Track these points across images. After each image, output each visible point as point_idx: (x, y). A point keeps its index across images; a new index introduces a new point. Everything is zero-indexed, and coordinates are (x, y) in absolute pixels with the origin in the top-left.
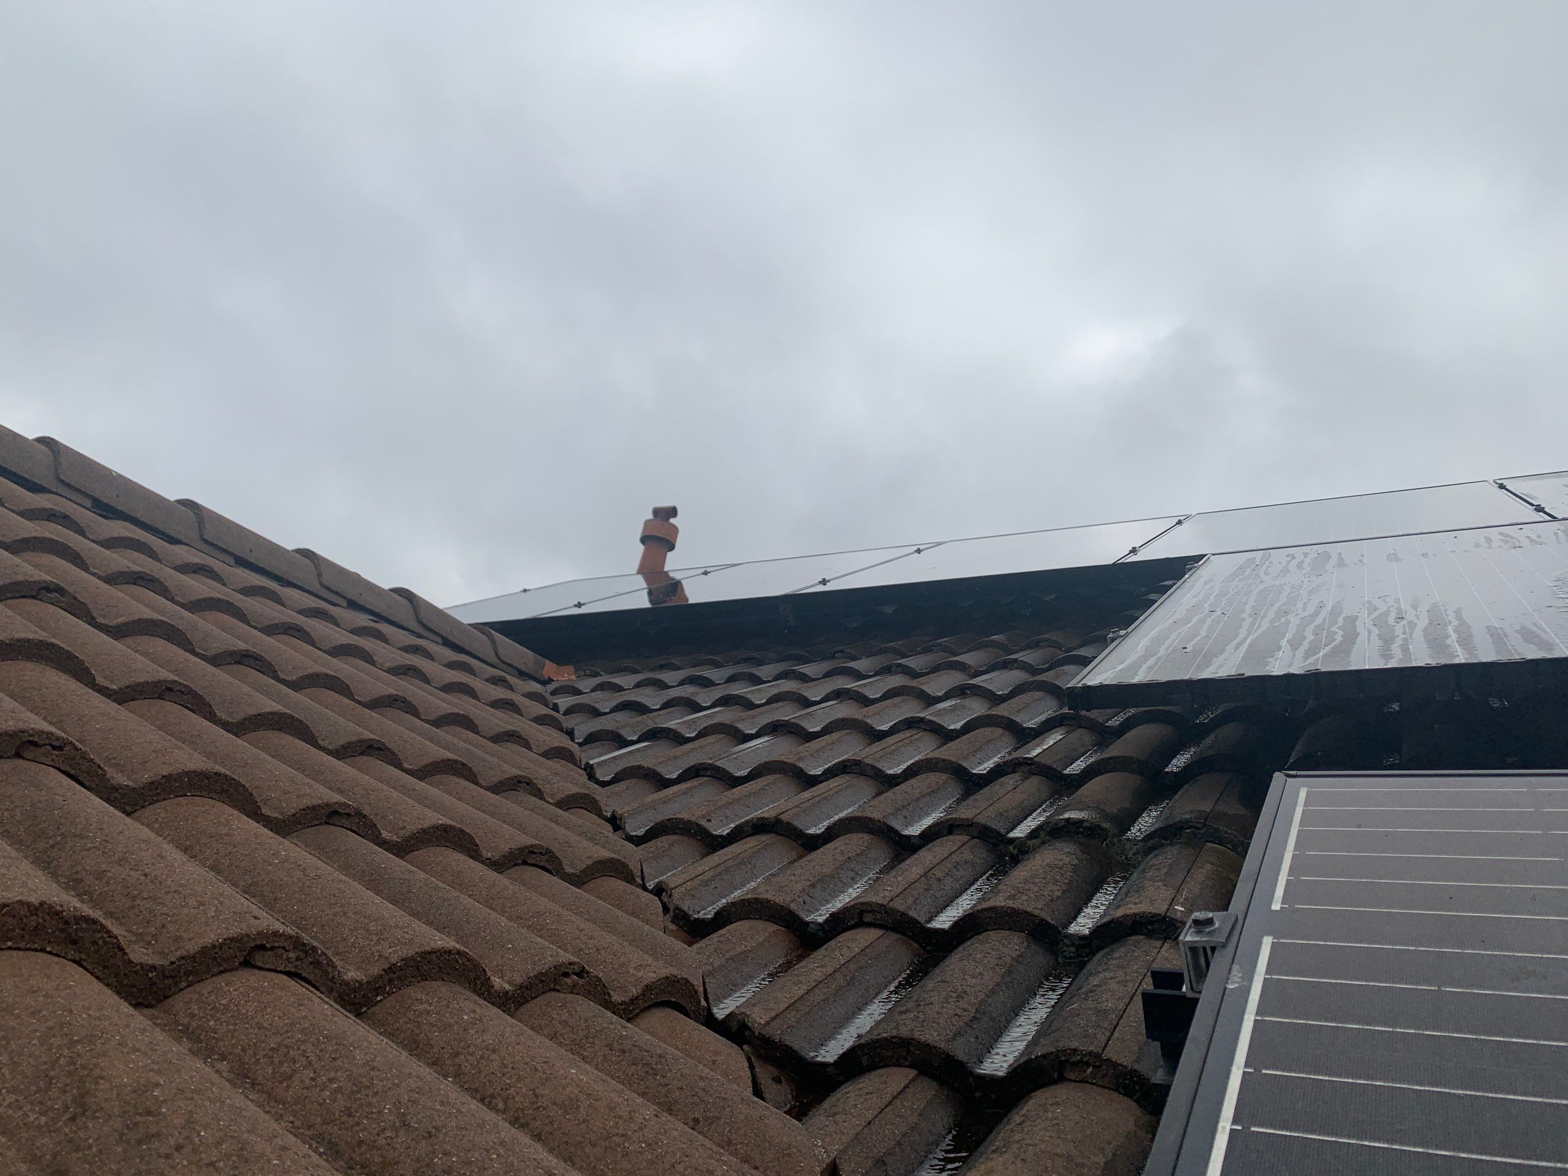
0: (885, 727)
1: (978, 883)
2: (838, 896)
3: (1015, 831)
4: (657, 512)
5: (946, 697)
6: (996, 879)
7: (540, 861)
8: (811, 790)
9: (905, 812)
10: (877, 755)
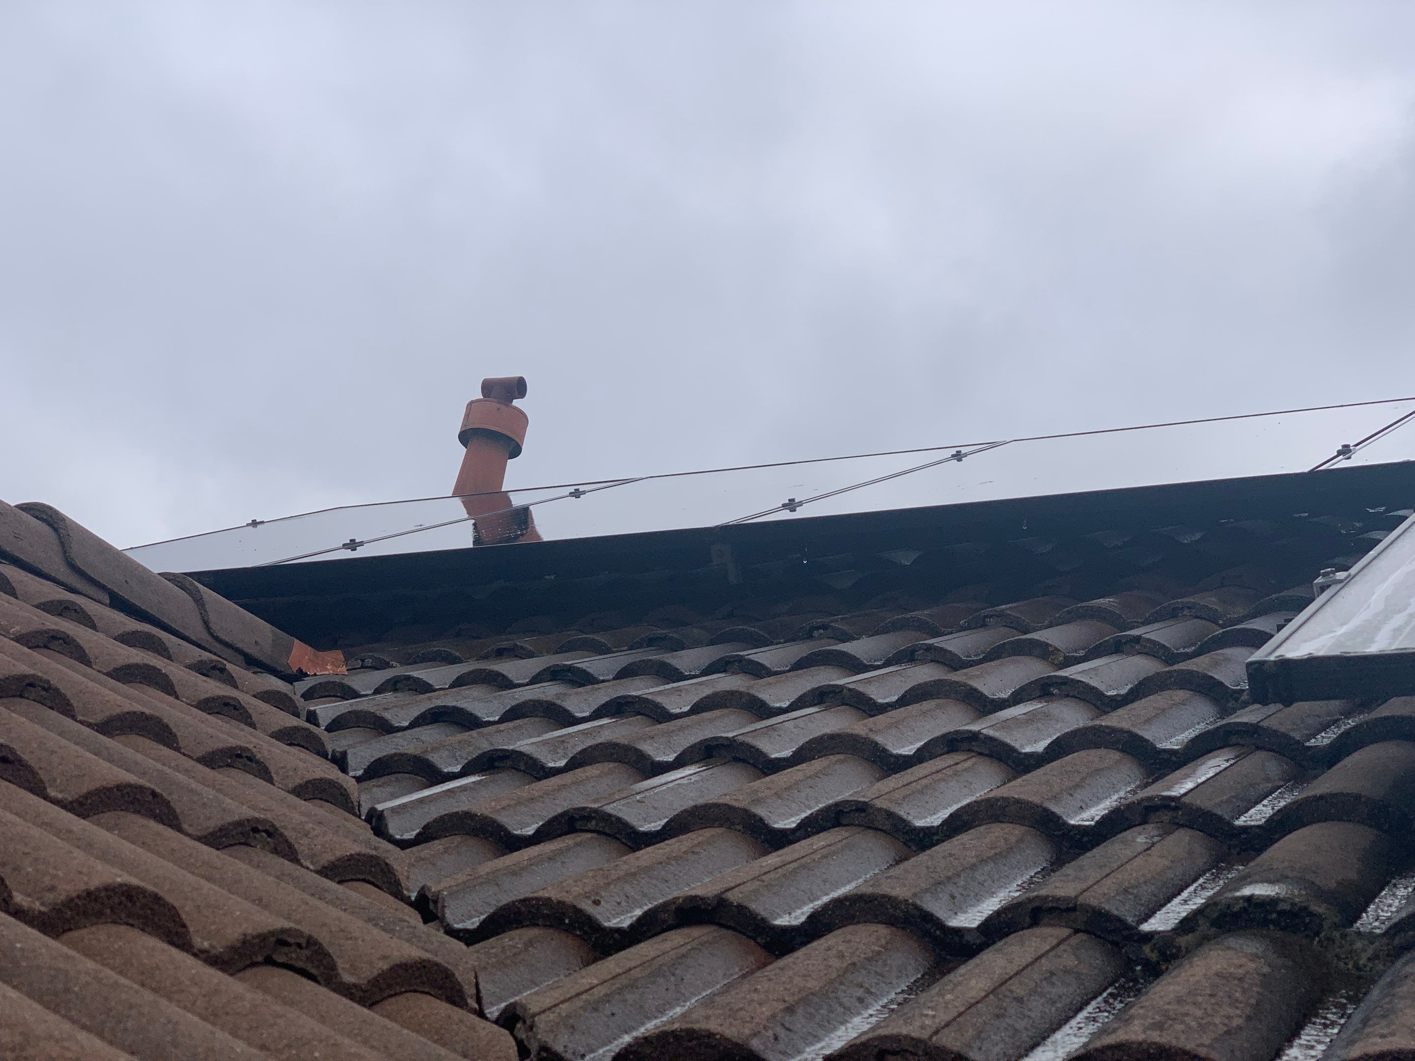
0: (908, 750)
1: (1090, 1008)
2: (835, 1029)
3: (1152, 921)
4: (488, 387)
5: (1017, 699)
6: (1121, 1002)
7: (298, 958)
8: (780, 852)
9: (950, 888)
10: (897, 795)
